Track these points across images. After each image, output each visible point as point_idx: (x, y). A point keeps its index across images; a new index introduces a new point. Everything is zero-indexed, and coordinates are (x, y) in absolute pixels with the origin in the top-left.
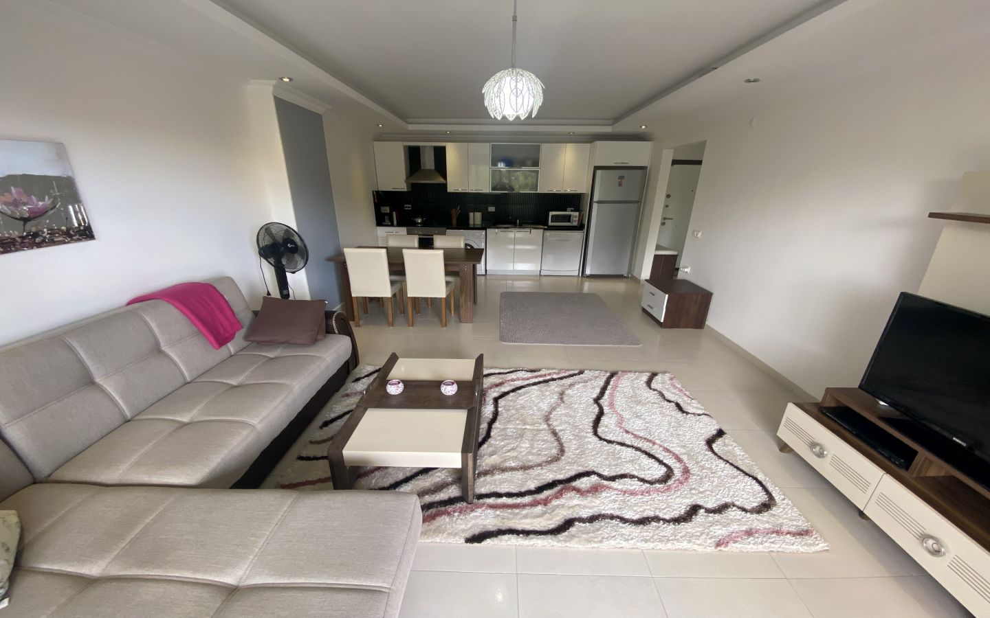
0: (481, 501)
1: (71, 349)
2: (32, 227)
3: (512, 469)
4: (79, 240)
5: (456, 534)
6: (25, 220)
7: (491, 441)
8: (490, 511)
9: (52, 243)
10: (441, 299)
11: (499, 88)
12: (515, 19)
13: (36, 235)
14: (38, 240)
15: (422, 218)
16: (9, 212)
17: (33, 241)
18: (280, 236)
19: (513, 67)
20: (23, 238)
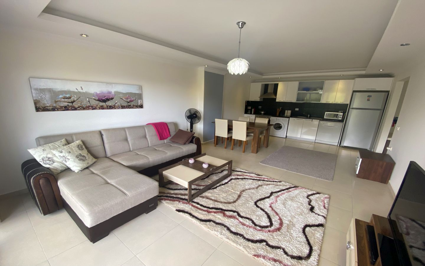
0: (192, 203)
1: (125, 131)
2: (129, 104)
3: (211, 199)
4: (139, 108)
5: (175, 207)
6: (128, 102)
7: (215, 190)
8: (191, 206)
9: (133, 108)
10: (244, 141)
11: (234, 64)
12: (240, 42)
13: (130, 106)
14: (130, 107)
15: (264, 112)
16: (125, 100)
17: (129, 107)
18: (192, 112)
19: (239, 57)
20: (127, 106)
